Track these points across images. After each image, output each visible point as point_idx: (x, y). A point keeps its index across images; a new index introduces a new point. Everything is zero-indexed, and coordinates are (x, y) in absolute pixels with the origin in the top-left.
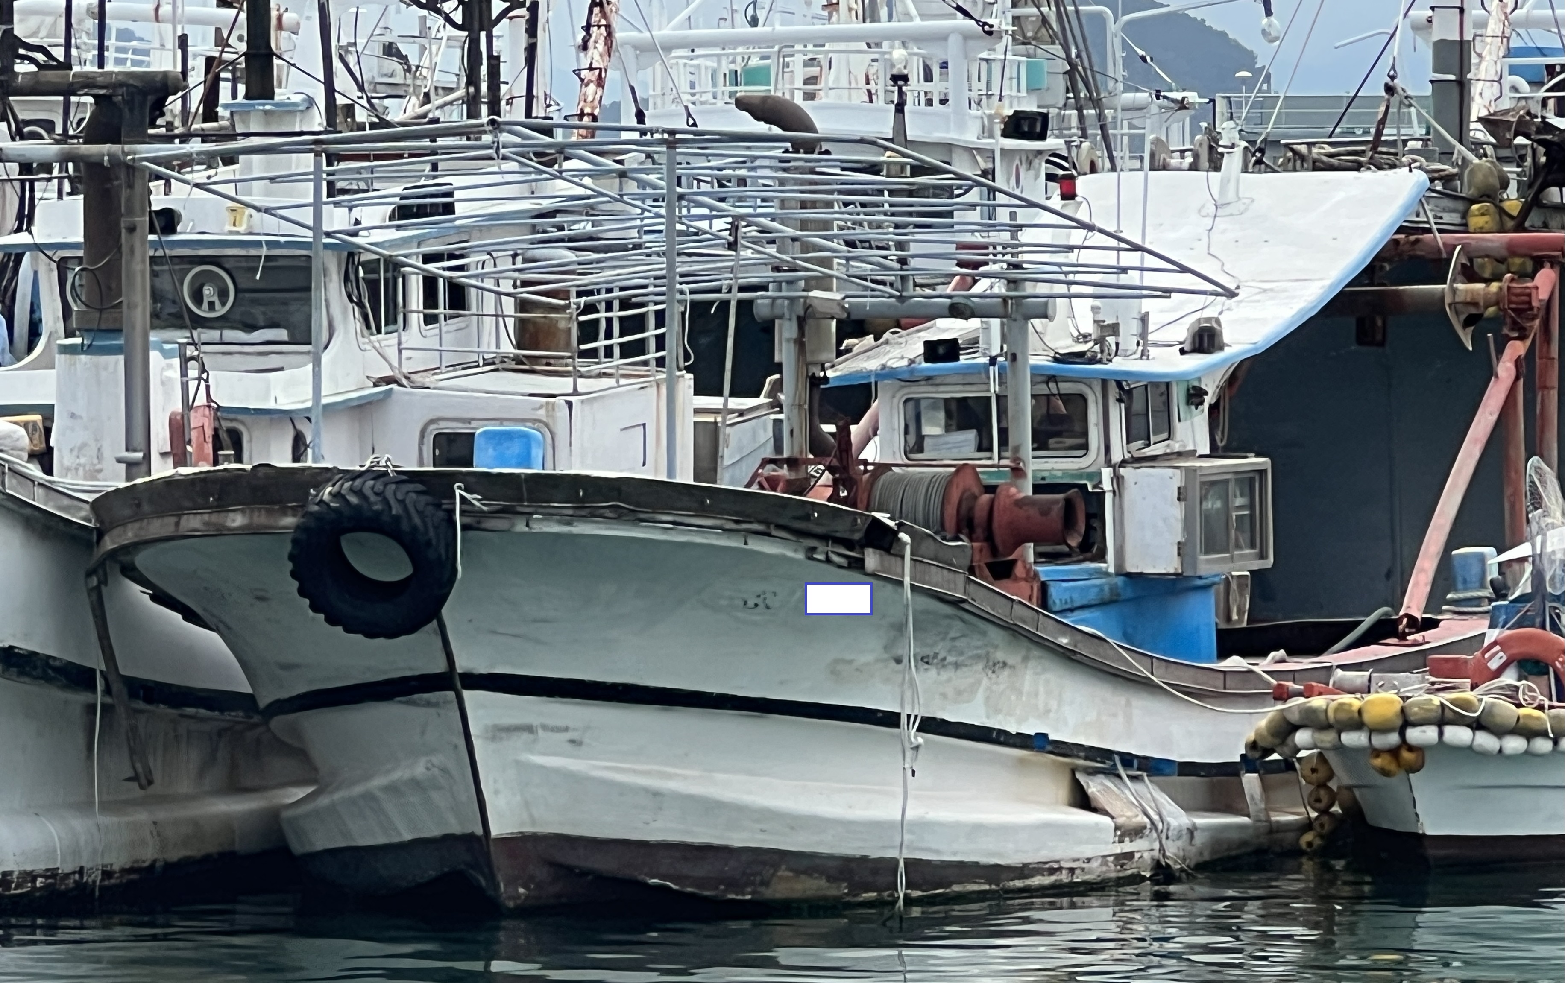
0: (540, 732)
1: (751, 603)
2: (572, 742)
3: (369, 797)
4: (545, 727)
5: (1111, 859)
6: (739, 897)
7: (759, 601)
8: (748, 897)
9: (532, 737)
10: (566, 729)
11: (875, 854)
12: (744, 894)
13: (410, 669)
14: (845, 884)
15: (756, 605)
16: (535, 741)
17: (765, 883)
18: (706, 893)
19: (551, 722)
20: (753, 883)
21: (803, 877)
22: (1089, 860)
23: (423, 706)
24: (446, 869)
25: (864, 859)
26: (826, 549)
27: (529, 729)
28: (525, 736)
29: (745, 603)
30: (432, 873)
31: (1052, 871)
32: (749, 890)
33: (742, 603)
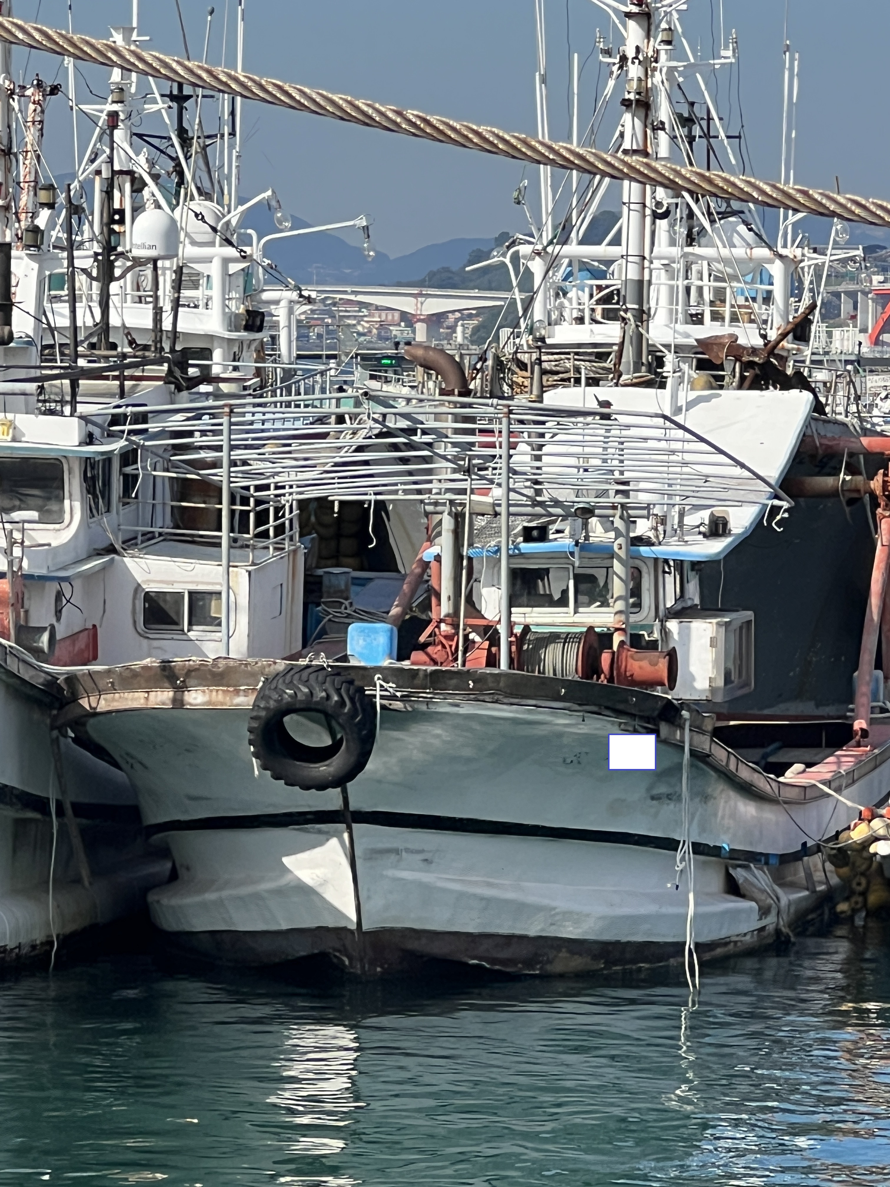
0: (404, 853)
1: (569, 761)
2: (426, 860)
3: (257, 897)
4: (407, 850)
5: (755, 933)
6: (532, 972)
7: (574, 759)
8: (537, 972)
9: (398, 857)
10: (422, 851)
11: (624, 939)
12: (534, 970)
13: (309, 806)
14: (602, 961)
15: (572, 762)
16: (398, 861)
17: (550, 962)
18: (508, 970)
19: (410, 846)
20: (540, 962)
21: (576, 957)
22: (745, 934)
23: (315, 833)
24: (316, 951)
25: (618, 943)
26: (633, 723)
27: (396, 851)
28: (393, 857)
29: (564, 761)
30: (303, 953)
31: (726, 944)
32: (538, 967)
33: (561, 760)
